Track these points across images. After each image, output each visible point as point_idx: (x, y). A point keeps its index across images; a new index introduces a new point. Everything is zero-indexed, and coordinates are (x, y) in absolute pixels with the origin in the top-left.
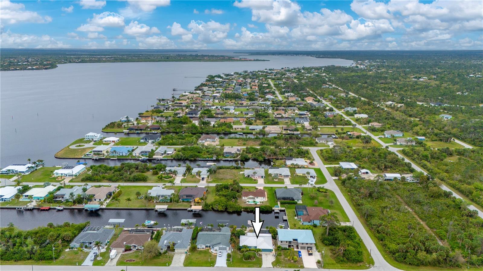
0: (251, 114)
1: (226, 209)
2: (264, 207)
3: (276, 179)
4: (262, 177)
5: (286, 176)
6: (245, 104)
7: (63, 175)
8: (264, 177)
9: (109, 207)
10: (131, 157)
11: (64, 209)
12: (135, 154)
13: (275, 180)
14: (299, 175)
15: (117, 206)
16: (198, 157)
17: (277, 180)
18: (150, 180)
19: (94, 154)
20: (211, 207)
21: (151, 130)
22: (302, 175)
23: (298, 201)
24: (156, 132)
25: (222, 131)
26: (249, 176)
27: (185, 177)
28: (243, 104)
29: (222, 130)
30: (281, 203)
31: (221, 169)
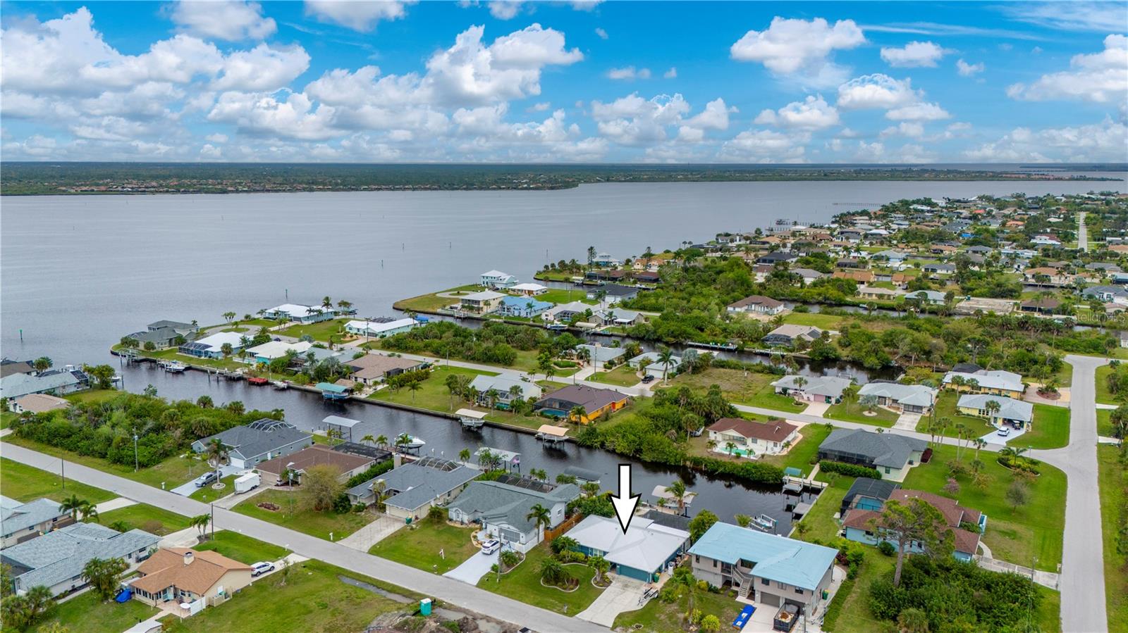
0: (944, 272)
1: (639, 451)
2: (755, 467)
3: (870, 410)
4: (828, 399)
5: (914, 407)
6: (947, 253)
7: (361, 332)
8: (833, 401)
9: (371, 400)
10: (534, 321)
11: (289, 388)
12: (546, 315)
13: (866, 413)
14: (965, 411)
15: (389, 400)
16: (689, 337)
17: (874, 414)
18: (521, 364)
19: (463, 307)
20: (601, 439)
21: (635, 283)
22: (976, 413)
23: (888, 472)
24: (643, 286)
25: (816, 297)
26: (785, 391)
27: (609, 371)
28: (942, 251)
29: (820, 294)
30: (824, 470)
31: (723, 367)
